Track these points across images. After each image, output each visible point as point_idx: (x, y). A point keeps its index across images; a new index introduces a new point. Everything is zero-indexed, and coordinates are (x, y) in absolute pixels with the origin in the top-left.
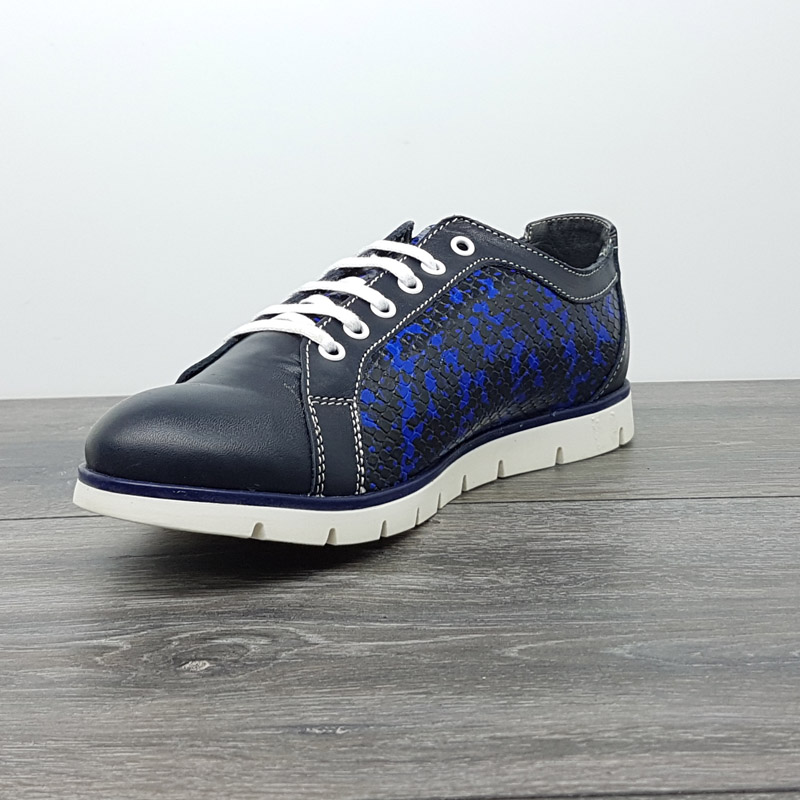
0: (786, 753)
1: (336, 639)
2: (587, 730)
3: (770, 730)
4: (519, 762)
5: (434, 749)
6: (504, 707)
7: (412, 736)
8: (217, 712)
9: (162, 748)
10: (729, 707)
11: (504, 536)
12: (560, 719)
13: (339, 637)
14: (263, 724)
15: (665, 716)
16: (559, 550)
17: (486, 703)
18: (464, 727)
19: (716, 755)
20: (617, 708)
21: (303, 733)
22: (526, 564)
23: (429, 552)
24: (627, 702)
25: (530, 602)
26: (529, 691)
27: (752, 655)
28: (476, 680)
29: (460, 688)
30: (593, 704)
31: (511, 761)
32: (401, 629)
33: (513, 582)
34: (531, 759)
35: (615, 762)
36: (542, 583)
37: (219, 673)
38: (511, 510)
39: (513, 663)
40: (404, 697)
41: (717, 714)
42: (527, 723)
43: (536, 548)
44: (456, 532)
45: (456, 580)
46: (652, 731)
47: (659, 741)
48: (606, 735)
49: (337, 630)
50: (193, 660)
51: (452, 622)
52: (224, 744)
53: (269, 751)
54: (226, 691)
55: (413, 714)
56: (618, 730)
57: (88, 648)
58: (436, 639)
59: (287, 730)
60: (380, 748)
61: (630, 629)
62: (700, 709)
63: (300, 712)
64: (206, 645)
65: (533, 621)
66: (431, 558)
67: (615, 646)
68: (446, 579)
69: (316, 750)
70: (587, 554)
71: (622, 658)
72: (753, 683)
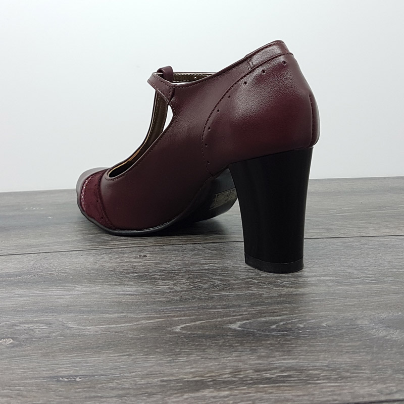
0: (319, 383)
1: (83, 324)
2: (213, 374)
3: (311, 370)
4: (175, 395)
5: (129, 389)
6: (170, 362)
7: (118, 381)
8: (12, 369)
10: (290, 357)
11: (179, 263)
12: (199, 368)
13: (85, 323)
14: (36, 376)
15: (256, 364)
16: (206, 270)
17: (161, 360)
18: (148, 375)
19: (282, 386)
20: (230, 360)
21: (58, 381)
22: (189, 278)
23: (140, 272)
24: (236, 357)
25: (189, 299)
26: (185, 352)
27: (302, 326)
28: (156, 346)
29: (147, 351)
30: (217, 358)
31: (171, 395)
32: (120, 317)
33: (182, 288)
34: (182, 392)
35: (227, 393)
36: (197, 288)
37: (17, 346)
38: (184, 248)
39: (177, 335)
40: (116, 358)
42: (181, 371)
43: (195, 269)
44: (154, 261)
45: (152, 288)
46: (248, 373)
47: (252, 379)
48: (224, 376)
49: (85, 319)
50: (4, 338)
51: (147, 312)
52: (12, 388)
53: (37, 392)
54: (19, 357)
55: (120, 368)
56: (229, 374)
58: (138, 323)
59: (49, 379)
60: (99, 389)
61: (239, 313)
62: (274, 359)
63: (58, 368)
64: (13, 330)
65: (190, 310)
66: (140, 276)
67: (231, 323)
68: (147, 288)
69: (63, 391)
70: (221, 271)
71: (235, 330)
72: (302, 342)
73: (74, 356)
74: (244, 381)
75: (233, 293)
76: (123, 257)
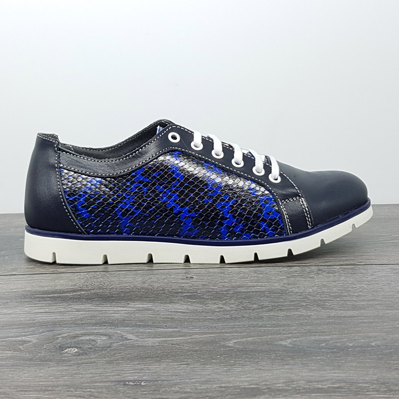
0: (368, 394)
1: (141, 337)
2: (268, 383)
3: (360, 383)
5: (190, 392)
6: (226, 371)
7: (180, 386)
8: (81, 374)
9: (53, 392)
10: (340, 371)
11: (226, 285)
12: (254, 377)
14: (104, 380)
15: (307, 376)
16: (254, 292)
17: (217, 369)
18: (207, 381)
19: (333, 396)
20: (283, 372)
21: (125, 384)
22: (237, 299)
23: (188, 293)
24: (289, 369)
25: (239, 318)
26: (239, 363)
27: (351, 345)
28: (212, 357)
29: (204, 362)
30: (271, 370)
32: (174, 332)
33: (231, 308)
34: (240, 397)
36: (245, 308)
37: (82, 354)
38: (230, 271)
39: (230, 349)
40: (175, 366)
41: (334, 375)
43: (242, 291)
44: (202, 283)
45: (202, 307)
46: (301, 383)
47: (304, 389)
48: (278, 385)
49: (142, 333)
50: (69, 348)
51: (200, 328)
52: (84, 390)
53: (107, 393)
54: (85, 363)
55: (180, 375)
56: (283, 383)
57: (16, 341)
58: (192, 337)
59: (116, 383)
60: (164, 392)
61: (289, 332)
62: (325, 372)
63: (123, 374)
64: (76, 340)
65: (241, 328)
66: (189, 296)
67: (282, 340)
68: (197, 306)
69: (131, 393)
70: (268, 294)
71: (286, 346)
72: (352, 359)
73: (136, 364)
74: (297, 390)
75: (282, 314)
76: (170, 278)
